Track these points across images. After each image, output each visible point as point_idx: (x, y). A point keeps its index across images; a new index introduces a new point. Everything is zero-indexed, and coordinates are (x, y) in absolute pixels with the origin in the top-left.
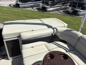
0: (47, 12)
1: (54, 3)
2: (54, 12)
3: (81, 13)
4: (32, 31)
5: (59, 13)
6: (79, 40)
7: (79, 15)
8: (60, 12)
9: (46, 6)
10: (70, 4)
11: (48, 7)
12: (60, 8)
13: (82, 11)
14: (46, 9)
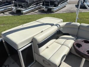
0: (23, 14)
1: (28, 4)
2: (30, 13)
3: (54, 10)
4: (42, 32)
5: (36, 14)
6: (79, 28)
7: (53, 12)
8: (36, 12)
9: (21, 9)
10: (42, 3)
11: (23, 9)
12: (35, 9)
13: (55, 8)
14: (22, 12)
